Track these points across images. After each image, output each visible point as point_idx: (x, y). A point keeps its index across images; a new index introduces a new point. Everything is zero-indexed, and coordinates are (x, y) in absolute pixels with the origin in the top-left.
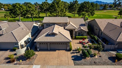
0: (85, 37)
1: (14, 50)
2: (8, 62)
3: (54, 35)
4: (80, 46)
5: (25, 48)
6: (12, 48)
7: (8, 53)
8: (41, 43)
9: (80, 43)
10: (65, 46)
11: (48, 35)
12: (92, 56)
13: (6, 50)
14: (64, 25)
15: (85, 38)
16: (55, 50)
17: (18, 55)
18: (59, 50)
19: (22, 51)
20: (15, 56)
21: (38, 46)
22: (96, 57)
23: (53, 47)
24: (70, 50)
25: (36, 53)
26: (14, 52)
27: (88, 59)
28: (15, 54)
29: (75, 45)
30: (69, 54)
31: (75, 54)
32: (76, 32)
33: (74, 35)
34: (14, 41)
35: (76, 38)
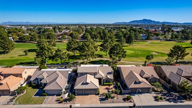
0: (111, 83)
1: (60, 95)
2: (59, 103)
3: (87, 84)
4: (106, 91)
5: (68, 93)
6: (57, 93)
7: (55, 97)
8: (78, 90)
9: (106, 89)
10: (95, 92)
11: (83, 84)
12: (112, 98)
13: (53, 95)
14: (94, 74)
15: (111, 85)
16: (88, 95)
17: (64, 98)
18: (91, 94)
19: (66, 96)
20: (62, 99)
21: (76, 92)
22: (115, 98)
23: (86, 92)
24: (98, 94)
25: (76, 97)
26: (61, 97)
27: (110, 100)
28: (62, 98)
29: (103, 90)
30: (98, 97)
31: (102, 97)
32: (104, 80)
33: (102, 82)
34: (60, 89)
35: (104, 85)
